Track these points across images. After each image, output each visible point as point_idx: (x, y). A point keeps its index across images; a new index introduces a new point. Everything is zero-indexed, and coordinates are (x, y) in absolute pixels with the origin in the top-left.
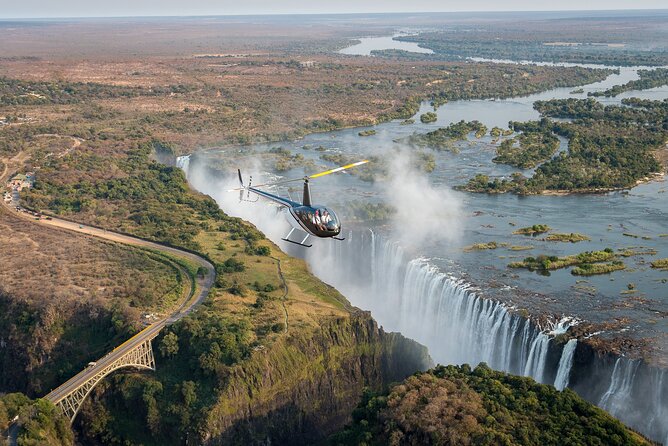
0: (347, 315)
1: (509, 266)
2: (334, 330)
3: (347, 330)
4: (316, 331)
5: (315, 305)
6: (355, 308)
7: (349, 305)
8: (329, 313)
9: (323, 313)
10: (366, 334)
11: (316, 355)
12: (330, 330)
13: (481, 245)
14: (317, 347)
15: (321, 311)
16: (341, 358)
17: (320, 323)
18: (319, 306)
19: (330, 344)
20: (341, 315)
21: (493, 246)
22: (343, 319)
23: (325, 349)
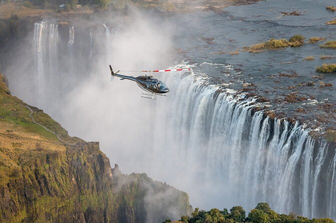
0: (62, 149)
1: (319, 71)
2: (42, 172)
3: (62, 172)
4: (14, 174)
5: (11, 136)
6: (75, 139)
7: (65, 135)
8: (33, 147)
9: (24, 148)
10: (92, 177)
11: (14, 210)
12: (36, 172)
13: (278, 41)
14: (16, 199)
15: (20, 145)
16: (55, 216)
17: (20, 161)
18: (17, 137)
19: (36, 194)
20: (53, 148)
21: (297, 43)
22: (55, 155)
23: (28, 201)
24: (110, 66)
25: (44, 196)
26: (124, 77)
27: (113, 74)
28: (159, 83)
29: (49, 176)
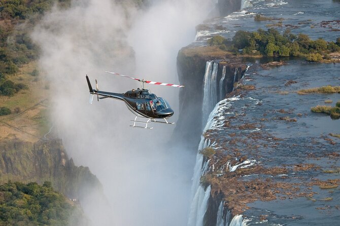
19: (1, 171)
24: (87, 77)
25: (9, 174)
26: (106, 95)
27: (91, 91)
28: (158, 102)
29: (15, 159)
